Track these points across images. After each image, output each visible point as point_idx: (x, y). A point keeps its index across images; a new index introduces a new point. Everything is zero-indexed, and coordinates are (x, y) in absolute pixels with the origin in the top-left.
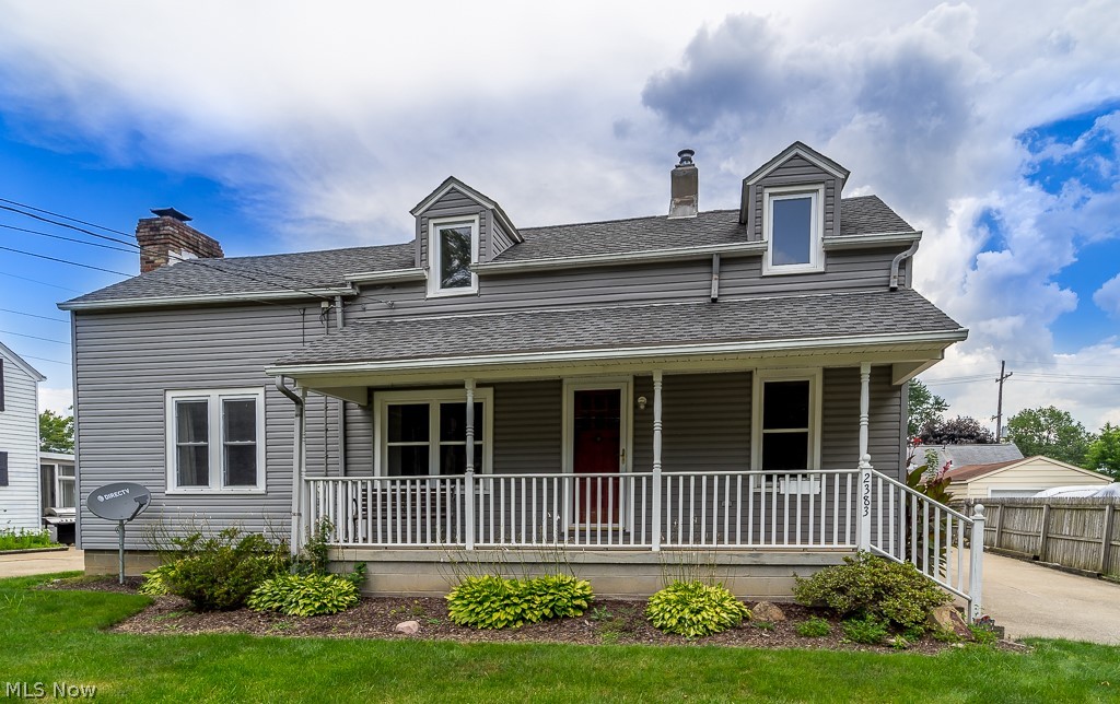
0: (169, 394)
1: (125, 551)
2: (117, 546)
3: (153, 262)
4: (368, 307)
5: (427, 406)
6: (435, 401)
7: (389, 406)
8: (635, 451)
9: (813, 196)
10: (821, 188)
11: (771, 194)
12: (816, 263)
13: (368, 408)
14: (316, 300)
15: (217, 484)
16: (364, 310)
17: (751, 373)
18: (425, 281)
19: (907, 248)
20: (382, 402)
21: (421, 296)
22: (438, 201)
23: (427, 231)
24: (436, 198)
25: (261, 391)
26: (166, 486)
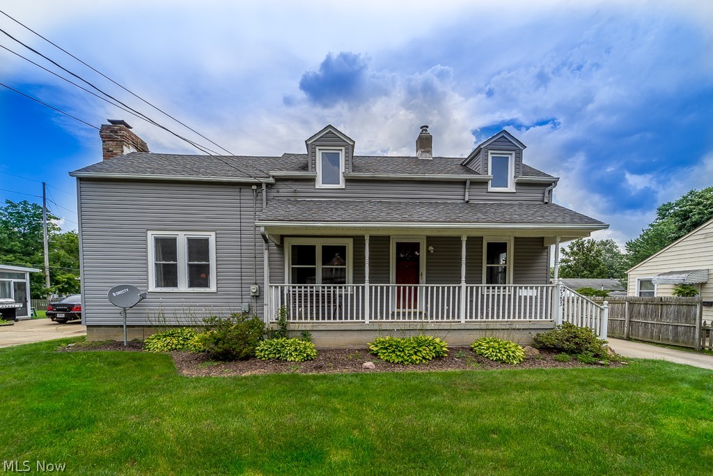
0: (150, 233)
1: (127, 326)
2: (122, 323)
3: (112, 151)
4: (280, 190)
5: (315, 246)
6: (319, 244)
7: (292, 246)
8: (427, 273)
9: (509, 156)
10: (514, 153)
11: (491, 153)
12: (511, 188)
13: (281, 247)
14: (249, 185)
15: (183, 286)
16: (278, 192)
17: (482, 237)
18: (315, 179)
19: (550, 185)
20: (288, 244)
21: (312, 187)
22: (321, 137)
23: (315, 153)
24: (321, 135)
25: (213, 234)
26: (147, 287)
